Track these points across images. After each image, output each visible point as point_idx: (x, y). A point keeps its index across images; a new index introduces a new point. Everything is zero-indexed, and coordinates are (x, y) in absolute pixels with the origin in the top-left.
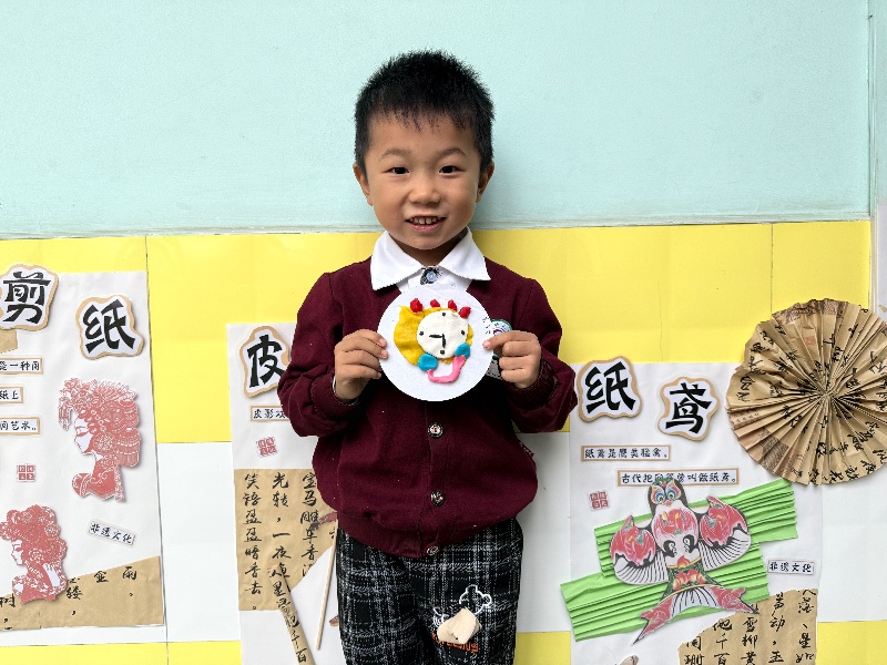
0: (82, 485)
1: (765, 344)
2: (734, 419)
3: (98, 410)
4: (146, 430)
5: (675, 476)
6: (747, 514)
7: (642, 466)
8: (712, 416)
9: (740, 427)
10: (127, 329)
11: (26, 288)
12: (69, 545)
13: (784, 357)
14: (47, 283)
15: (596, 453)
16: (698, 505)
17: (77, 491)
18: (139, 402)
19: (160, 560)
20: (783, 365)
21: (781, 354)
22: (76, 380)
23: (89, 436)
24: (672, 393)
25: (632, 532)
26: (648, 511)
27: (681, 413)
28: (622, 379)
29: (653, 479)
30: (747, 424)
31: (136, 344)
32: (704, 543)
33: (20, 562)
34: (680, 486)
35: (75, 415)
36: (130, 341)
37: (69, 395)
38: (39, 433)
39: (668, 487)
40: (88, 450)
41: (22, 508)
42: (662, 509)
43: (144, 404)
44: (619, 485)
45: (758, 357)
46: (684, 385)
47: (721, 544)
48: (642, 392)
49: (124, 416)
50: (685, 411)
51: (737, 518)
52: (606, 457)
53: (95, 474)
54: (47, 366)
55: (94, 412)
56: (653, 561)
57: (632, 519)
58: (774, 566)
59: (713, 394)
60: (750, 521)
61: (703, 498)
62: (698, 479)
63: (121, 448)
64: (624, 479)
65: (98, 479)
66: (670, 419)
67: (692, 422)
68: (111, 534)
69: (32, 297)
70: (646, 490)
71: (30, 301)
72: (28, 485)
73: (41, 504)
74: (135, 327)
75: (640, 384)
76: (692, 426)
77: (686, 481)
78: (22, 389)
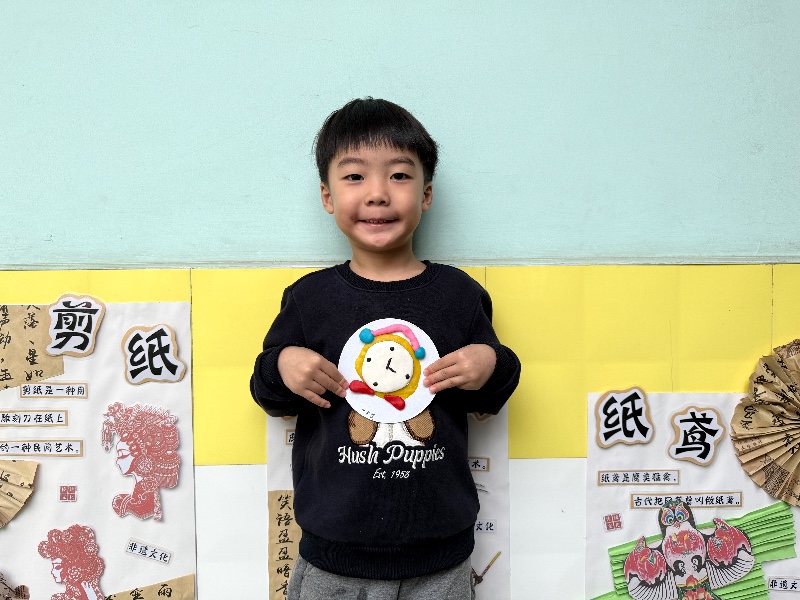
0: (122, 506)
1: (768, 377)
2: (739, 446)
3: (140, 434)
4: (185, 453)
5: (684, 499)
6: (750, 536)
7: (654, 489)
8: (718, 443)
9: (744, 453)
10: (170, 356)
11: (75, 317)
12: (108, 563)
13: (786, 389)
14: (95, 311)
15: (611, 479)
16: (705, 527)
17: (117, 511)
18: (179, 426)
19: (195, 578)
20: (784, 396)
21: (782, 386)
22: (119, 406)
23: (130, 459)
24: (681, 421)
25: (644, 553)
26: (658, 532)
27: (690, 440)
28: (637, 408)
29: (663, 501)
30: (751, 451)
31: (178, 371)
32: (712, 564)
33: (59, 579)
34: (688, 509)
35: (117, 439)
36: (172, 368)
37: (112, 419)
38: (81, 455)
39: (676, 509)
40: (129, 472)
41: (63, 528)
42: (672, 531)
43: (184, 427)
44: (632, 507)
45: (761, 388)
46: (693, 414)
47: (726, 564)
48: (655, 420)
49: (165, 439)
50: (694, 438)
51: (743, 539)
52: (620, 482)
53: (135, 495)
54: (93, 391)
55: (135, 436)
56: (664, 580)
57: (644, 539)
58: (773, 583)
59: (720, 422)
60: (754, 542)
61: (709, 520)
62: (705, 502)
63: (161, 471)
64: (637, 502)
65: (137, 499)
66: (680, 446)
67: (700, 449)
68: (149, 553)
69: (80, 324)
70: (657, 512)
71: (78, 329)
72: (70, 505)
73: (81, 524)
74: (178, 354)
75: (653, 412)
76: (700, 452)
77: (694, 503)
78: (66, 412)
